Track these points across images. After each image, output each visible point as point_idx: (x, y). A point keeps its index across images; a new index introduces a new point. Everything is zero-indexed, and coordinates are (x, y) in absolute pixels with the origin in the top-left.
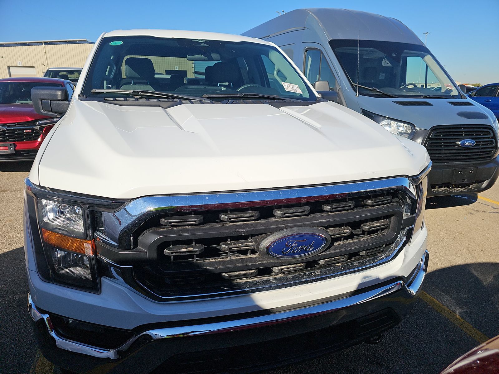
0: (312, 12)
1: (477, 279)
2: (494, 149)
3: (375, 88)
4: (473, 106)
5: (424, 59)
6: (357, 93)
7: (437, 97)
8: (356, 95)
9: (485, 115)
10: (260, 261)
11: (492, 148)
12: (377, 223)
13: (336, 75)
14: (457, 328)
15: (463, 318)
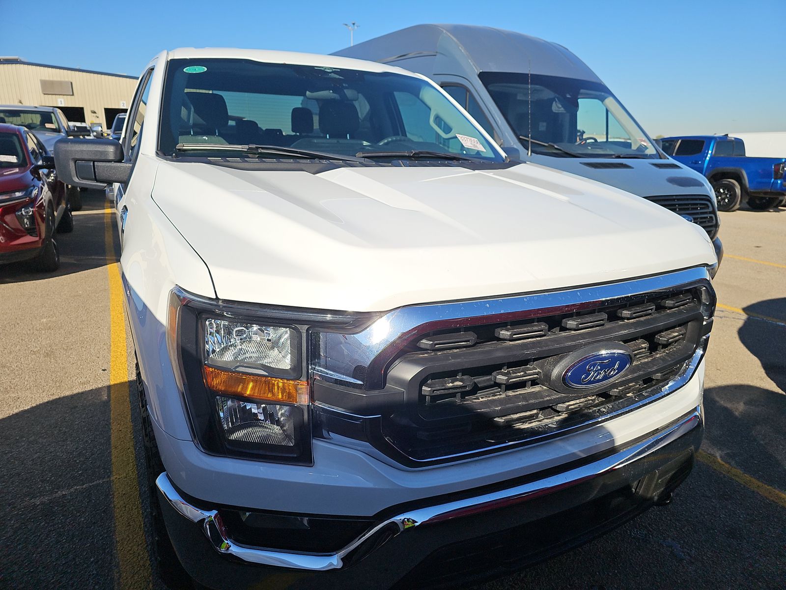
0: (446, 30)
1: (726, 409)
2: (714, 229)
3: (552, 144)
4: (681, 170)
5: (604, 102)
6: (528, 150)
7: (631, 156)
8: (528, 154)
9: (699, 182)
10: (547, 396)
11: (711, 226)
12: (674, 332)
13: (494, 125)
14: (725, 477)
15: (728, 463)
